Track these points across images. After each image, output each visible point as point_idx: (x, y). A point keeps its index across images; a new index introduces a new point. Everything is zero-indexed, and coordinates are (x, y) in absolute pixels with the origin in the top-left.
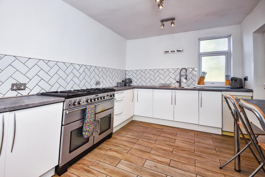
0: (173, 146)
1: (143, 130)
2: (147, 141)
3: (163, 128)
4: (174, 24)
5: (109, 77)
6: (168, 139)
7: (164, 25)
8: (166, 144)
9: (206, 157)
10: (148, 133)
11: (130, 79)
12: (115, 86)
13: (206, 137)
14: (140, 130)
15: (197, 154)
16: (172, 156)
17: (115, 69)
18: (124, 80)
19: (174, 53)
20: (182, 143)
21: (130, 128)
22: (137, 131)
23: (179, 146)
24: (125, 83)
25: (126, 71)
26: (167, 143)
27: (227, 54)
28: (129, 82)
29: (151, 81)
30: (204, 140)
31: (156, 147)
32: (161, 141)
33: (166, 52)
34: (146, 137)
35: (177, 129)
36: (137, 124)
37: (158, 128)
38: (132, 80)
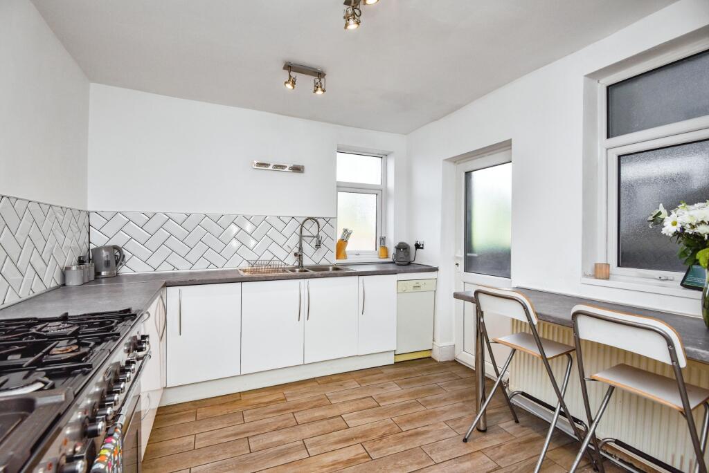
0: (356, 438)
1: (232, 430)
2: (282, 461)
3: (281, 396)
4: (324, 91)
5: (28, 246)
6: (325, 425)
7: (294, 83)
8: (336, 443)
9: (426, 428)
10: (260, 431)
11: (115, 247)
12: (55, 285)
13: (379, 379)
14: (224, 433)
15: (410, 432)
16: (381, 468)
17: (51, 206)
18: (84, 252)
19: (282, 173)
20: (361, 416)
21: (177, 442)
22: (215, 442)
23: (367, 431)
24: (95, 269)
25: (88, 214)
26: (336, 439)
27: (380, 192)
28: (112, 263)
29: (211, 255)
30: (382, 388)
31: (323, 467)
32: (317, 438)
33: (260, 164)
34: (271, 450)
35: (315, 384)
36: (189, 415)
37: (270, 402)
38: (125, 252)
